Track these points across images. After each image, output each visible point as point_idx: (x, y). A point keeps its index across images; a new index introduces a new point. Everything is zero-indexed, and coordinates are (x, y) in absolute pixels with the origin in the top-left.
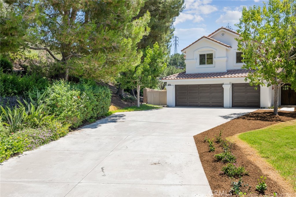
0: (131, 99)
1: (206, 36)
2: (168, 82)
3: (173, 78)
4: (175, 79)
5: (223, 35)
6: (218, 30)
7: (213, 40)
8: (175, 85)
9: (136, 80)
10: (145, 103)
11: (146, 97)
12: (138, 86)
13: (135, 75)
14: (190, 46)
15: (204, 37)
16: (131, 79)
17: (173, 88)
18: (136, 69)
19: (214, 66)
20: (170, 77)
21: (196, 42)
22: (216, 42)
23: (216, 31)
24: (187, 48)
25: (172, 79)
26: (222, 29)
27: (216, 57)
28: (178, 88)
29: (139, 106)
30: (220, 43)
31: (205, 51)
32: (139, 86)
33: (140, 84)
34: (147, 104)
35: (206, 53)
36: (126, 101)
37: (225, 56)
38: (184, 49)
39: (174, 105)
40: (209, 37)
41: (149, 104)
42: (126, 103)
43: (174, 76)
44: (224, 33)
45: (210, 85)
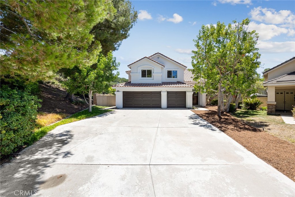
0: (81, 102)
1: (148, 57)
2: (117, 89)
3: (122, 86)
4: (124, 87)
5: (158, 58)
6: (156, 54)
7: (152, 60)
8: (123, 91)
9: (88, 85)
10: (95, 105)
11: (96, 100)
12: (90, 92)
13: (86, 80)
14: (135, 63)
15: (146, 57)
16: (82, 84)
17: (121, 94)
18: (87, 73)
19: (152, 79)
20: (119, 85)
21: (139, 60)
22: (155, 62)
23: (154, 55)
24: (132, 64)
25: (120, 87)
26: (158, 54)
27: (154, 72)
28: (125, 94)
29: (91, 110)
30: (157, 63)
31: (146, 68)
32: (92, 92)
33: (92, 90)
34: (97, 106)
35: (146, 69)
36: (76, 104)
37: (161, 72)
38: (130, 65)
39: (122, 106)
40: (150, 58)
41: (98, 106)
42: (76, 107)
43: (122, 84)
44: (159, 57)
45: (151, 92)
